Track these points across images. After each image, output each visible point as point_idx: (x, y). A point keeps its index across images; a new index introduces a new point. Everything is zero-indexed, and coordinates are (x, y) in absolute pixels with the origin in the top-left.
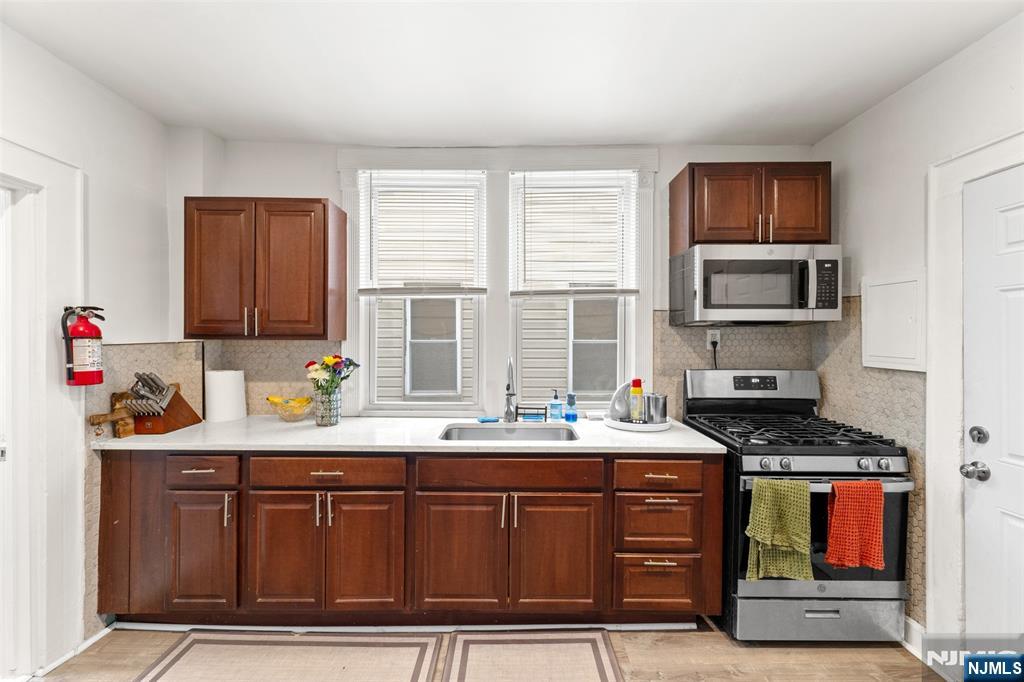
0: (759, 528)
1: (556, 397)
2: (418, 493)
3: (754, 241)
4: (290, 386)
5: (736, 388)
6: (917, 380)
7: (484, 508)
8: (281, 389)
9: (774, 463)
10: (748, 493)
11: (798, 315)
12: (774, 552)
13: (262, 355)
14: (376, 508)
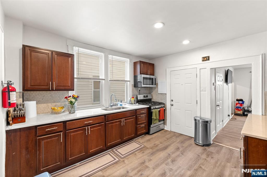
0: (154, 117)
1: (119, 101)
2: (107, 123)
3: (147, 74)
4: (51, 104)
5: (144, 97)
6: (165, 95)
7: (118, 123)
8: (48, 106)
9: (154, 107)
10: (152, 112)
11: (151, 86)
12: (155, 120)
13: (41, 96)
14: (98, 128)
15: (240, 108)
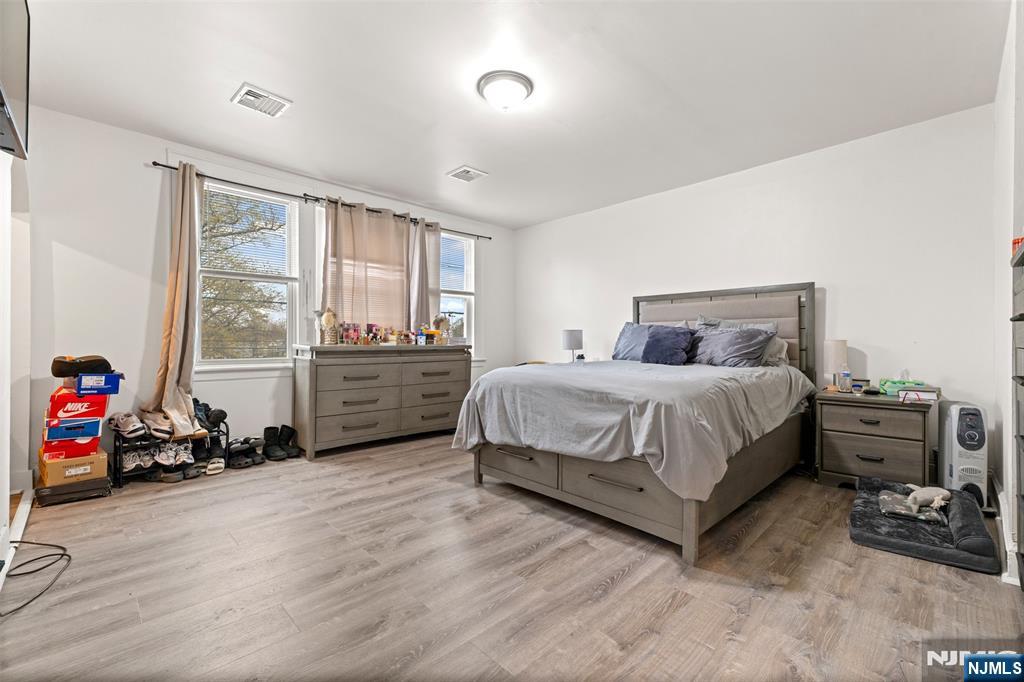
15: (84, 435)
